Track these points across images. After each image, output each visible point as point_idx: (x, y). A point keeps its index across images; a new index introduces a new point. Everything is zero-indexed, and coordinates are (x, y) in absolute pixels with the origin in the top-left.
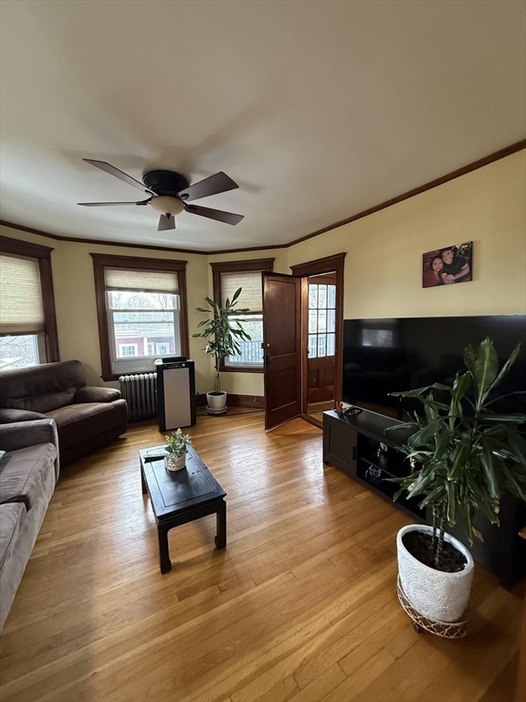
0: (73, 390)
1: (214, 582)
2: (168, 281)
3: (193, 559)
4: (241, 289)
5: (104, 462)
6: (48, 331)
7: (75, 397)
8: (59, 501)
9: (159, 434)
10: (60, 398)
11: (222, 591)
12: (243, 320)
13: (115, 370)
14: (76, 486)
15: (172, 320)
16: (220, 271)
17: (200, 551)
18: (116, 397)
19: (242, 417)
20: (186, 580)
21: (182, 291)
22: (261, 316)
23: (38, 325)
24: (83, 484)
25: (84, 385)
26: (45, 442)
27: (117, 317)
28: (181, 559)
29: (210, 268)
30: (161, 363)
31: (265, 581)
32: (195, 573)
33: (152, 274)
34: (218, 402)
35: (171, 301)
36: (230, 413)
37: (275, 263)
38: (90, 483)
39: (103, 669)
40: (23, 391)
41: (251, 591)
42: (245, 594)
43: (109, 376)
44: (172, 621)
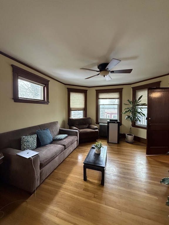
0: (88, 125)
1: (94, 193)
2: (116, 95)
3: (93, 182)
4: (142, 96)
5: (89, 145)
6: (85, 110)
7: (88, 127)
8: (76, 150)
9: (107, 143)
10: (85, 126)
11: (94, 197)
12: (142, 108)
13: (99, 121)
14: (81, 149)
15: (117, 107)
16: (135, 90)
17: (96, 182)
18: (97, 129)
19: (139, 146)
20: (88, 186)
21: (121, 98)
22: (146, 107)
23: (83, 108)
24: (83, 149)
25: (91, 124)
26: (76, 136)
27: (101, 107)
28: (91, 180)
29: (132, 89)
30: (109, 121)
31: (109, 206)
32: (91, 186)
33: (111, 94)
34: (130, 138)
35: (117, 101)
36: (135, 144)
37: (161, 83)
38: (84, 149)
39: (62, 191)
40: (78, 123)
41: (103, 205)
42: (100, 204)
43: (97, 123)
44: (79, 194)
